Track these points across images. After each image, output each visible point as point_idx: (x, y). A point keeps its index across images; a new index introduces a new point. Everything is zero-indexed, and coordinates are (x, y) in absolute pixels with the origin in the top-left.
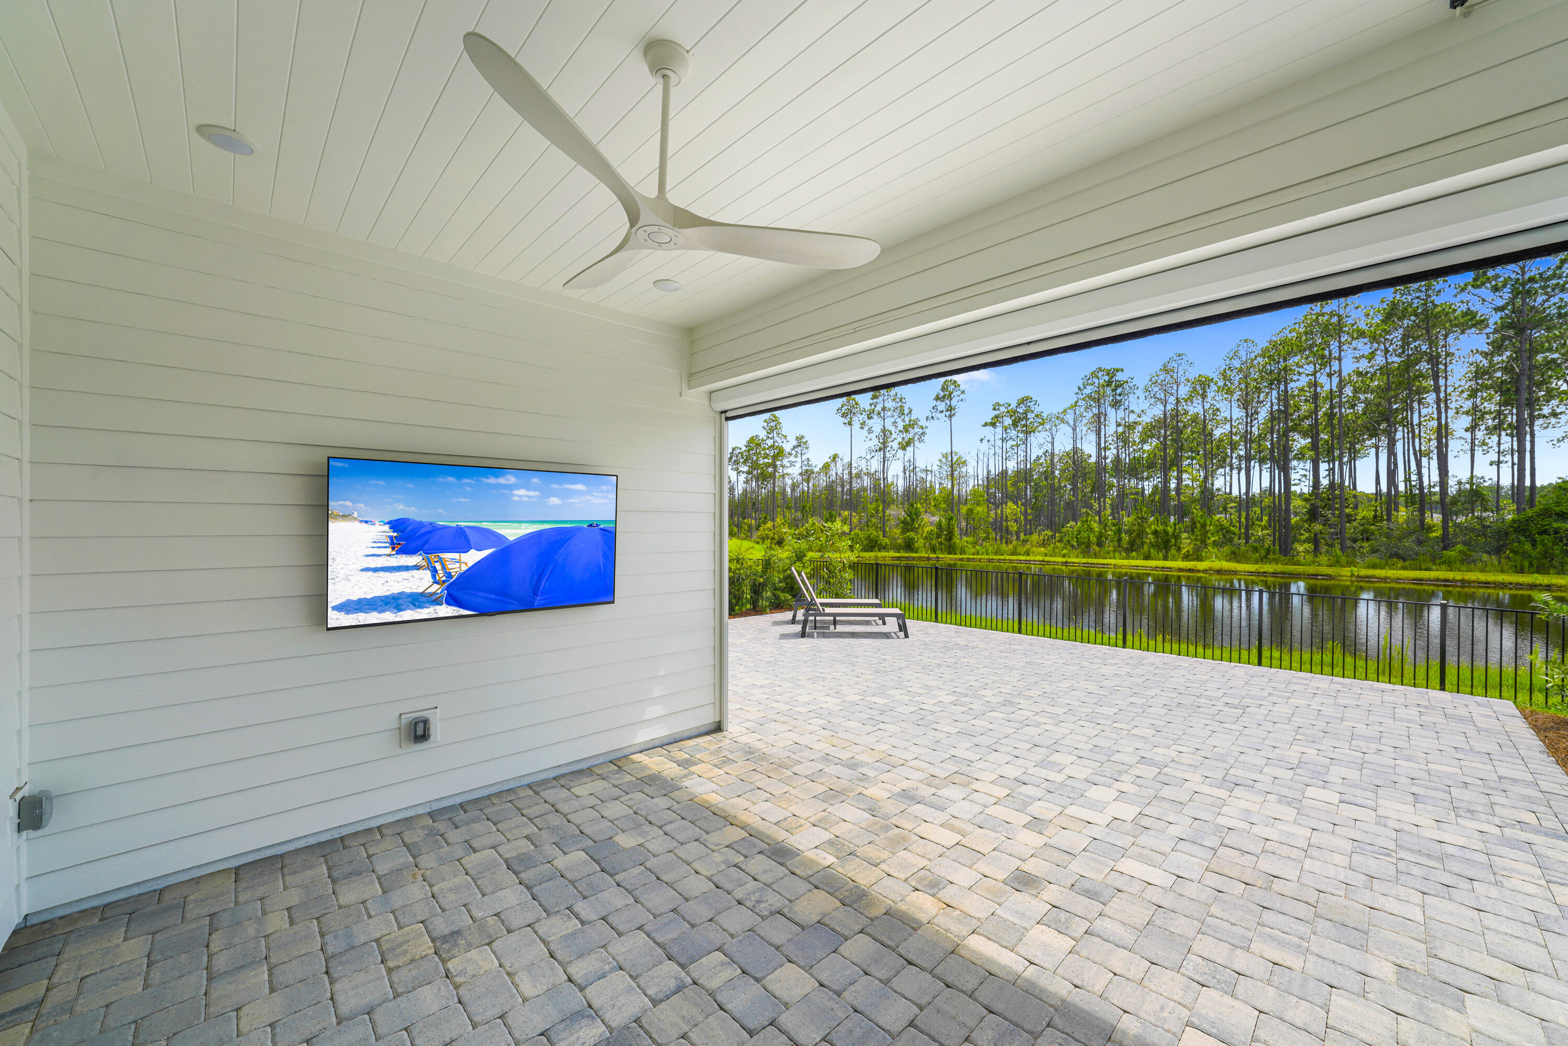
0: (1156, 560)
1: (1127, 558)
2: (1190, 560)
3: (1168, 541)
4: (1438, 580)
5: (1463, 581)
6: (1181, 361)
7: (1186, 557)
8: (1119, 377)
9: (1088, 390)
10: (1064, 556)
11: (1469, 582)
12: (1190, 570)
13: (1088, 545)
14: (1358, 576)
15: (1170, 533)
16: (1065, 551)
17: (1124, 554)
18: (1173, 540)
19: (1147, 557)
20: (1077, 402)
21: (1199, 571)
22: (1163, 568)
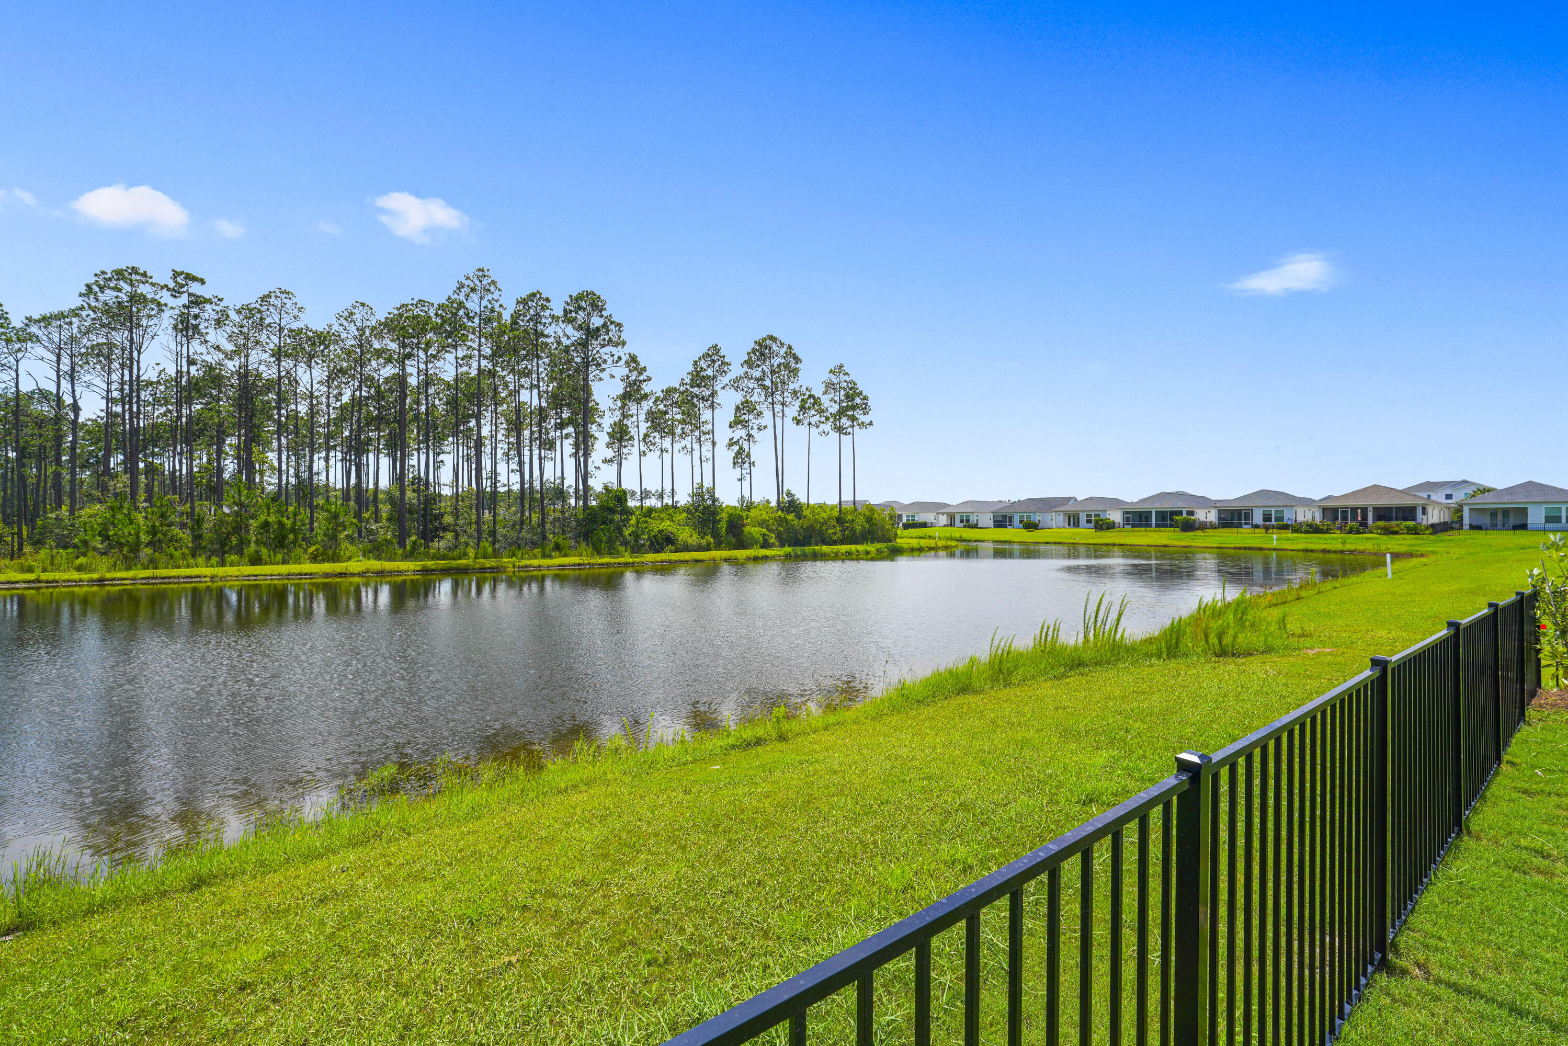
0: (271, 564)
1: (223, 564)
2: (323, 561)
3: (284, 537)
4: (574, 565)
5: (589, 564)
6: (286, 301)
7: (314, 559)
8: (195, 288)
9: (108, 296)
10: (79, 569)
11: (593, 564)
12: (341, 575)
13: (135, 548)
14: (519, 567)
15: (288, 527)
16: (82, 560)
17: (215, 560)
18: (291, 536)
19: (256, 560)
20: (82, 308)
21: (353, 575)
22: (300, 574)
